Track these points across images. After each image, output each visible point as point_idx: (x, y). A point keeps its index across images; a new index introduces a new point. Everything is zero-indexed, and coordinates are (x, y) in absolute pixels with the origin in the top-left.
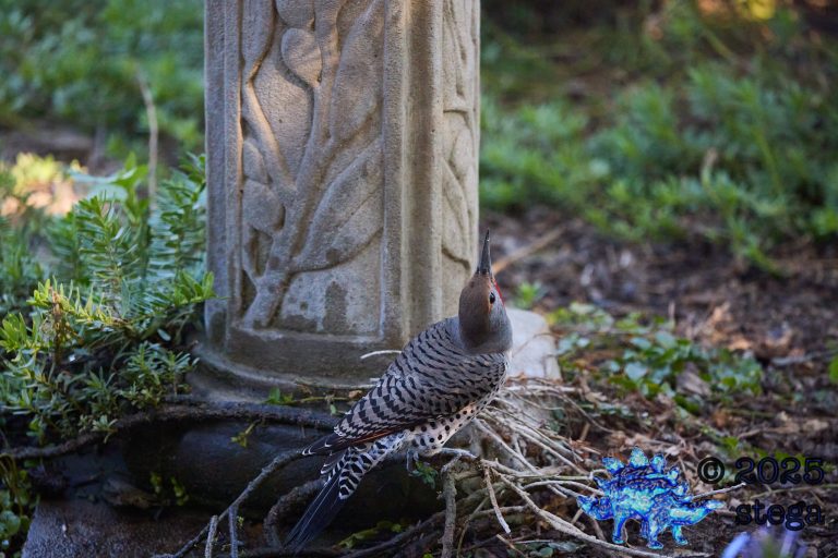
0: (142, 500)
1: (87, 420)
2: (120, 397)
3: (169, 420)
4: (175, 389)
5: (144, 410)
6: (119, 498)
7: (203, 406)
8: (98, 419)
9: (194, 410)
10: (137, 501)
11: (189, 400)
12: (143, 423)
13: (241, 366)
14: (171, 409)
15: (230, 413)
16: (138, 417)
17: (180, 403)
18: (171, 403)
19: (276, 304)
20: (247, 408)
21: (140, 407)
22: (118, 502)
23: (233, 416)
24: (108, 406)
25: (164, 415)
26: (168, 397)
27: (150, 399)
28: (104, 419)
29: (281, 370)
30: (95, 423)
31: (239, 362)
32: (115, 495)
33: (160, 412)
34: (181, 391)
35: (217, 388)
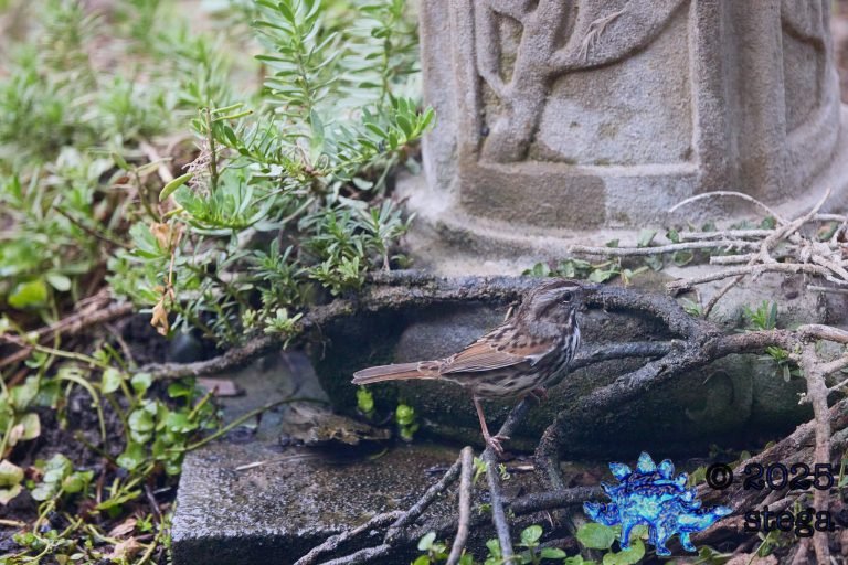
0: (347, 432)
1: (256, 318)
2: (304, 279)
3: (379, 309)
4: (386, 263)
5: (340, 296)
6: (312, 431)
7: (430, 285)
8: (274, 315)
9: (417, 292)
10: (339, 434)
11: (410, 277)
12: (343, 315)
13: (484, 221)
14: (383, 293)
15: (471, 293)
16: (335, 307)
17: (396, 283)
18: (380, 284)
19: (532, 125)
20: (498, 284)
21: (334, 292)
22: (312, 436)
23: (476, 298)
24: (285, 294)
25: (373, 302)
26: (377, 275)
27: (350, 279)
28: (282, 313)
29: (544, 224)
30: (268, 321)
31: (481, 215)
32: (308, 426)
33: (367, 298)
34: (394, 265)
35: (450, 255)
